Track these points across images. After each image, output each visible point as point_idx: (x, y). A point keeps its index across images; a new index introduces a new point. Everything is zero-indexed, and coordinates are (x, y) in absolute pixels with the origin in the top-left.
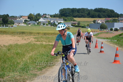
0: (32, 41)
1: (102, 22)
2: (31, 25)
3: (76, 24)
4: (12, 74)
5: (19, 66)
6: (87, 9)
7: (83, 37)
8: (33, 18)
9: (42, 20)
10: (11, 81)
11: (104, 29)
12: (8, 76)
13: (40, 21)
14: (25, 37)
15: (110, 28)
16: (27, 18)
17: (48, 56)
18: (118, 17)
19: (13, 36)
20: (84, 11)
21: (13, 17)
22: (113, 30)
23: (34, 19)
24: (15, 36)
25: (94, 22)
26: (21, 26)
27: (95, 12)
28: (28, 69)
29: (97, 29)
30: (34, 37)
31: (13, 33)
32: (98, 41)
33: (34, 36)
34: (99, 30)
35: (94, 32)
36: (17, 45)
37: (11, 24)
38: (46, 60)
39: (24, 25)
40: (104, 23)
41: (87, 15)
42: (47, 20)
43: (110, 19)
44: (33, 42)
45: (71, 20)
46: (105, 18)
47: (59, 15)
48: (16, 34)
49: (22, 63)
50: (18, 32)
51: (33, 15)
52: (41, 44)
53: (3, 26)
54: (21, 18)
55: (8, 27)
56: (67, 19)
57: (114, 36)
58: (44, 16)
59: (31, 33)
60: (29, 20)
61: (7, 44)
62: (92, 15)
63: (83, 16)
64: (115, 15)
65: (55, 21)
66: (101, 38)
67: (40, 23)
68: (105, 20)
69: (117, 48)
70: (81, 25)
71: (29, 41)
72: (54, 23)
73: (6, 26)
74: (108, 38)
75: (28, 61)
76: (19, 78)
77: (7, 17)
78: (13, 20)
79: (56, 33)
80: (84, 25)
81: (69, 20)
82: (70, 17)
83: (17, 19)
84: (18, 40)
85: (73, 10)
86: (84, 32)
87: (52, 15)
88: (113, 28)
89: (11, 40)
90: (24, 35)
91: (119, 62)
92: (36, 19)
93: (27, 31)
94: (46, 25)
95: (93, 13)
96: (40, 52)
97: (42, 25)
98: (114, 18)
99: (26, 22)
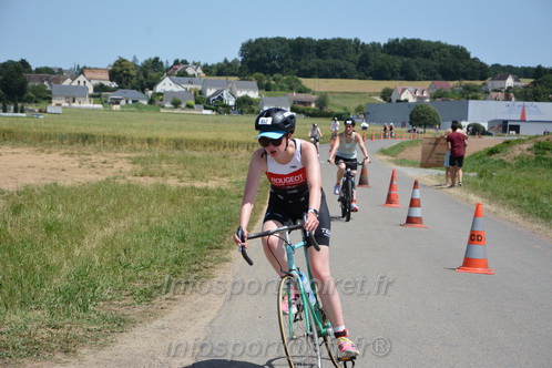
0: (122, 175)
1: (418, 98)
2: (122, 107)
3: (310, 103)
4: (17, 319)
5: (54, 281)
6: (357, 41)
8: (132, 77)
9: (168, 84)
11: (425, 127)
13: (159, 88)
14: (93, 158)
16: (106, 76)
17: (182, 240)
18: (483, 78)
19: (43, 151)
20: (342, 49)
21: (46, 72)
23: (134, 81)
24: (49, 153)
25: (386, 95)
26: (79, 108)
27: (391, 57)
28: (89, 294)
30: (133, 155)
31: (43, 140)
33: (132, 151)
34: (405, 129)
36: (53, 191)
37: (36, 102)
38: (173, 256)
39: (91, 105)
40: (428, 100)
41: (357, 69)
42: (189, 87)
43: (452, 83)
44: (124, 178)
45: (291, 89)
46: (427, 84)
47: (240, 65)
48: (55, 143)
49: (66, 269)
50: (64, 133)
51: (129, 64)
52: (156, 185)
53: (5, 111)
54: (81, 78)
55: (24, 115)
56: (273, 82)
58: (179, 70)
59: (118, 141)
60: (114, 85)
61: (11, 187)
62: (375, 66)
63: (340, 70)
64: (473, 68)
65: (225, 92)
66: (414, 165)
67: (162, 100)
68: (430, 87)
69: (477, 208)
70: (329, 109)
71: (109, 173)
72: (221, 98)
73: (16, 111)
76: (45, 336)
77: (20, 73)
78: (45, 83)
79: (225, 142)
80: (345, 109)
81: (282, 88)
82: (287, 73)
83: (65, 80)
84: (63, 170)
85: (300, 47)
87: (212, 67)
88: (464, 124)
89: (30, 170)
90: (90, 148)
91: (486, 266)
92: (142, 81)
93: (104, 129)
94: (183, 106)
95: (383, 60)
96: (153, 219)
97: (169, 108)
98: (467, 82)
99: (103, 93)
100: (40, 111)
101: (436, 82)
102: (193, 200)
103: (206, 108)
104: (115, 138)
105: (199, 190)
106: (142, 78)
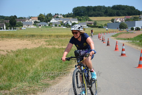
0: (43, 45)
1: (121, 21)
2: (41, 27)
3: (92, 24)
4: (20, 85)
5: (29, 75)
6: (104, 6)
7: (101, 38)
8: (44, 19)
9: (53, 20)
10: (19, 93)
11: (124, 29)
12: (16, 87)
13: (51, 21)
14: (35, 41)
15: (131, 27)
16: (37, 19)
18: (139, 15)
20: (100, 9)
21: (21, 18)
22: (135, 29)
23: (45, 20)
24: (23, 40)
25: (113, 20)
26: (30, 28)
27: (113, 10)
28: (38, 78)
29: (116, 29)
30: (46, 40)
31: (22, 37)
32: (118, 42)
34: (118, 30)
35: (113, 32)
36: (26, 50)
37: (19, 27)
38: (59, 67)
39: (33, 27)
40: (124, 21)
41: (105, 13)
43: (131, 17)
44: (44, 46)
45: (87, 20)
46: (125, 16)
47: (72, 14)
48: (25, 38)
49: (31, 71)
50: (27, 35)
51: (43, 15)
52: (53, 48)
53: (11, 29)
54: (31, 20)
55: (16, 30)
56: (81, 18)
57: (136, 36)
58: (56, 16)
59: (41, 36)
60: (39, 21)
61: (14, 50)
62: (109, 13)
63: (100, 14)
64: (136, 12)
65: (69, 22)
66: (121, 39)
67: (52, 25)
68: (125, 18)
70: (97, 25)
71: (40, 45)
72: (68, 23)
73: (14, 29)
74: (129, 39)
75: (39, 68)
76: (28, 89)
77: (14, 19)
78: (21, 21)
79: (70, 35)
80: (101, 25)
81: (84, 20)
82: (85, 16)
83: (26, 20)
84: (28, 45)
85: (89, 9)
86: (101, 32)
87: (65, 15)
88: (134, 27)
89: (19, 45)
90: (34, 38)
93: (37, 33)
94: (58, 26)
95: (111, 11)
96: (53, 57)
97: (54, 27)
98: (135, 16)
99: (36, 23)
100: (20, 29)
101: (126, 16)
102: (63, 51)
103: (64, 26)
104: (40, 35)
105: (64, 49)
106: (47, 19)
